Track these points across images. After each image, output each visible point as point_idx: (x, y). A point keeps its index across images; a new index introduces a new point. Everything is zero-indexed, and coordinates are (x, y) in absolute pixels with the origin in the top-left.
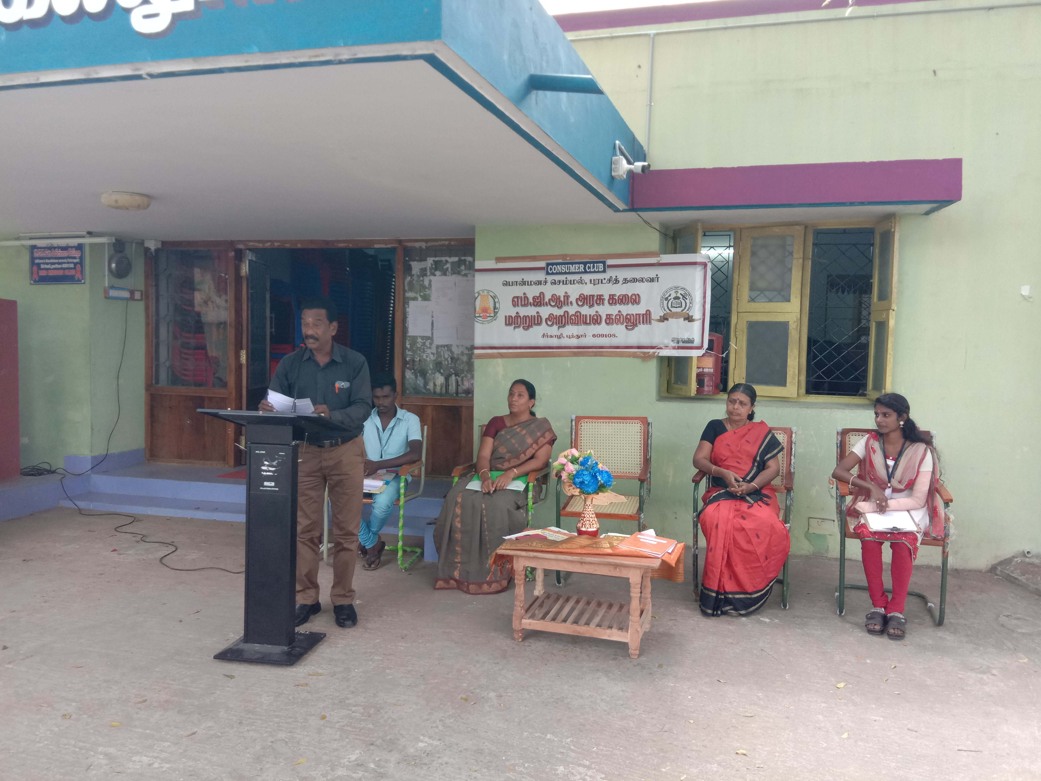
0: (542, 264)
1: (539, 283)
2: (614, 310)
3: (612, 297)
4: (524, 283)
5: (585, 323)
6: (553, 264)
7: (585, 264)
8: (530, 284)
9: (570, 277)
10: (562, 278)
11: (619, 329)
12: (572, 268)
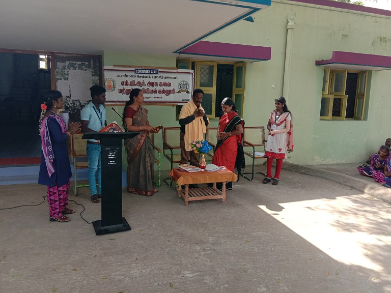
0: (133, 69)
1: (132, 76)
2: (161, 88)
3: (161, 83)
4: (126, 76)
5: (151, 93)
6: (138, 69)
7: (150, 70)
8: (129, 76)
9: (145, 75)
10: (142, 75)
11: (163, 95)
12: (146, 72)
